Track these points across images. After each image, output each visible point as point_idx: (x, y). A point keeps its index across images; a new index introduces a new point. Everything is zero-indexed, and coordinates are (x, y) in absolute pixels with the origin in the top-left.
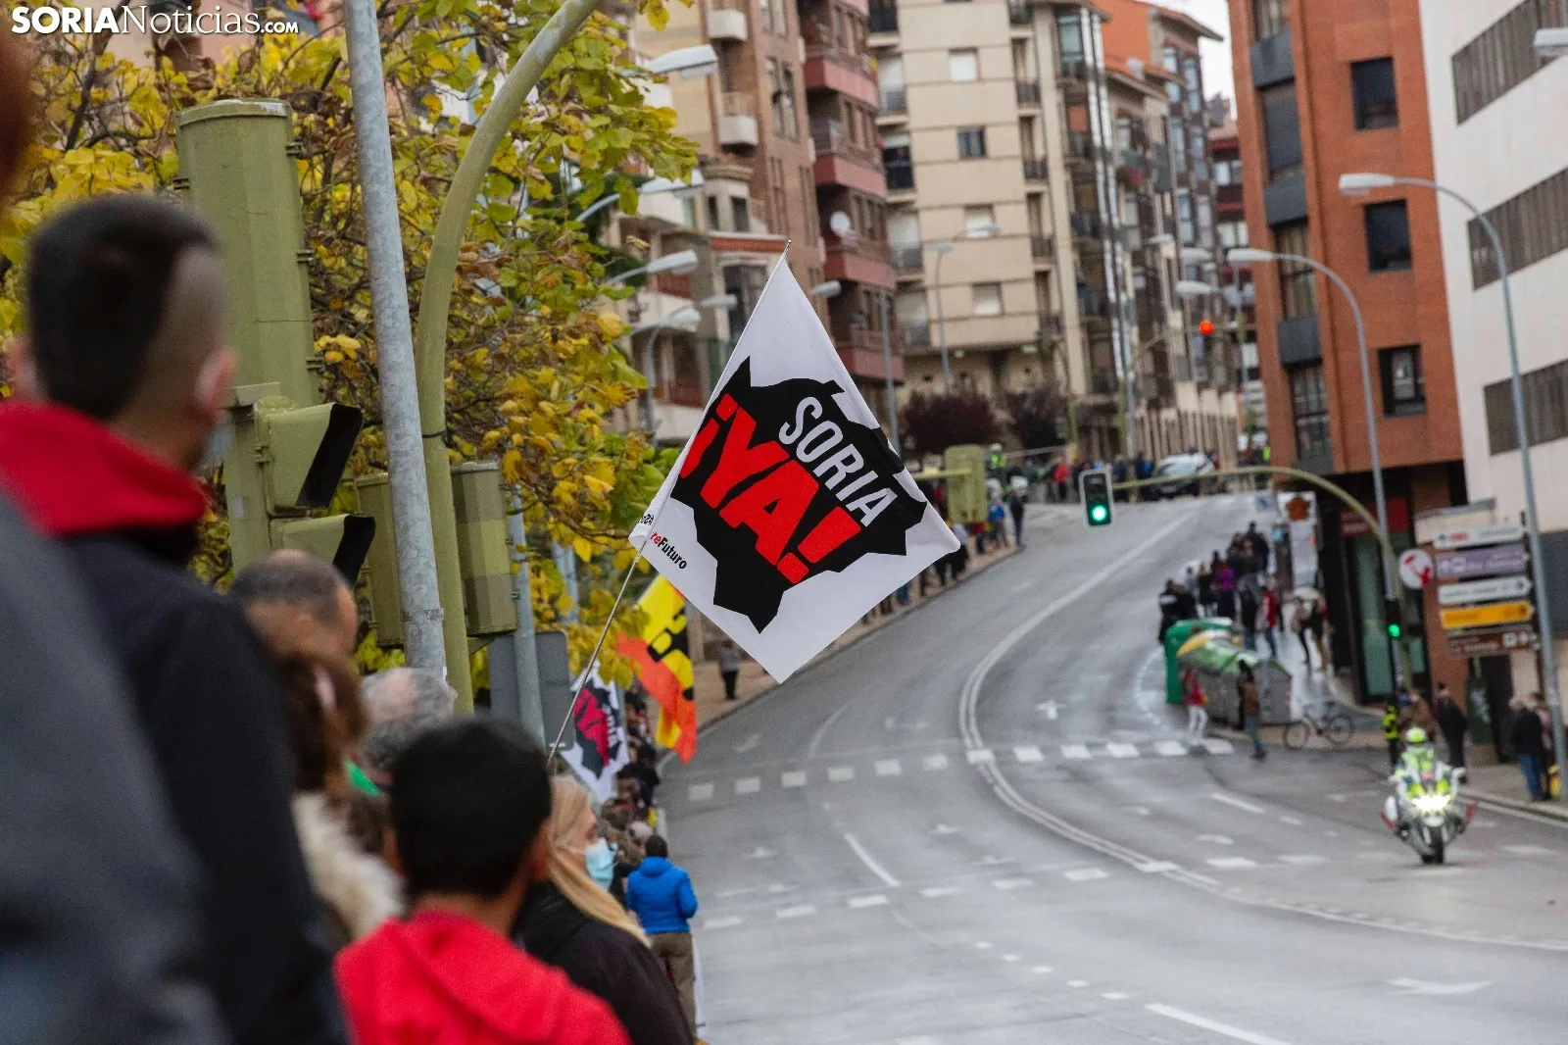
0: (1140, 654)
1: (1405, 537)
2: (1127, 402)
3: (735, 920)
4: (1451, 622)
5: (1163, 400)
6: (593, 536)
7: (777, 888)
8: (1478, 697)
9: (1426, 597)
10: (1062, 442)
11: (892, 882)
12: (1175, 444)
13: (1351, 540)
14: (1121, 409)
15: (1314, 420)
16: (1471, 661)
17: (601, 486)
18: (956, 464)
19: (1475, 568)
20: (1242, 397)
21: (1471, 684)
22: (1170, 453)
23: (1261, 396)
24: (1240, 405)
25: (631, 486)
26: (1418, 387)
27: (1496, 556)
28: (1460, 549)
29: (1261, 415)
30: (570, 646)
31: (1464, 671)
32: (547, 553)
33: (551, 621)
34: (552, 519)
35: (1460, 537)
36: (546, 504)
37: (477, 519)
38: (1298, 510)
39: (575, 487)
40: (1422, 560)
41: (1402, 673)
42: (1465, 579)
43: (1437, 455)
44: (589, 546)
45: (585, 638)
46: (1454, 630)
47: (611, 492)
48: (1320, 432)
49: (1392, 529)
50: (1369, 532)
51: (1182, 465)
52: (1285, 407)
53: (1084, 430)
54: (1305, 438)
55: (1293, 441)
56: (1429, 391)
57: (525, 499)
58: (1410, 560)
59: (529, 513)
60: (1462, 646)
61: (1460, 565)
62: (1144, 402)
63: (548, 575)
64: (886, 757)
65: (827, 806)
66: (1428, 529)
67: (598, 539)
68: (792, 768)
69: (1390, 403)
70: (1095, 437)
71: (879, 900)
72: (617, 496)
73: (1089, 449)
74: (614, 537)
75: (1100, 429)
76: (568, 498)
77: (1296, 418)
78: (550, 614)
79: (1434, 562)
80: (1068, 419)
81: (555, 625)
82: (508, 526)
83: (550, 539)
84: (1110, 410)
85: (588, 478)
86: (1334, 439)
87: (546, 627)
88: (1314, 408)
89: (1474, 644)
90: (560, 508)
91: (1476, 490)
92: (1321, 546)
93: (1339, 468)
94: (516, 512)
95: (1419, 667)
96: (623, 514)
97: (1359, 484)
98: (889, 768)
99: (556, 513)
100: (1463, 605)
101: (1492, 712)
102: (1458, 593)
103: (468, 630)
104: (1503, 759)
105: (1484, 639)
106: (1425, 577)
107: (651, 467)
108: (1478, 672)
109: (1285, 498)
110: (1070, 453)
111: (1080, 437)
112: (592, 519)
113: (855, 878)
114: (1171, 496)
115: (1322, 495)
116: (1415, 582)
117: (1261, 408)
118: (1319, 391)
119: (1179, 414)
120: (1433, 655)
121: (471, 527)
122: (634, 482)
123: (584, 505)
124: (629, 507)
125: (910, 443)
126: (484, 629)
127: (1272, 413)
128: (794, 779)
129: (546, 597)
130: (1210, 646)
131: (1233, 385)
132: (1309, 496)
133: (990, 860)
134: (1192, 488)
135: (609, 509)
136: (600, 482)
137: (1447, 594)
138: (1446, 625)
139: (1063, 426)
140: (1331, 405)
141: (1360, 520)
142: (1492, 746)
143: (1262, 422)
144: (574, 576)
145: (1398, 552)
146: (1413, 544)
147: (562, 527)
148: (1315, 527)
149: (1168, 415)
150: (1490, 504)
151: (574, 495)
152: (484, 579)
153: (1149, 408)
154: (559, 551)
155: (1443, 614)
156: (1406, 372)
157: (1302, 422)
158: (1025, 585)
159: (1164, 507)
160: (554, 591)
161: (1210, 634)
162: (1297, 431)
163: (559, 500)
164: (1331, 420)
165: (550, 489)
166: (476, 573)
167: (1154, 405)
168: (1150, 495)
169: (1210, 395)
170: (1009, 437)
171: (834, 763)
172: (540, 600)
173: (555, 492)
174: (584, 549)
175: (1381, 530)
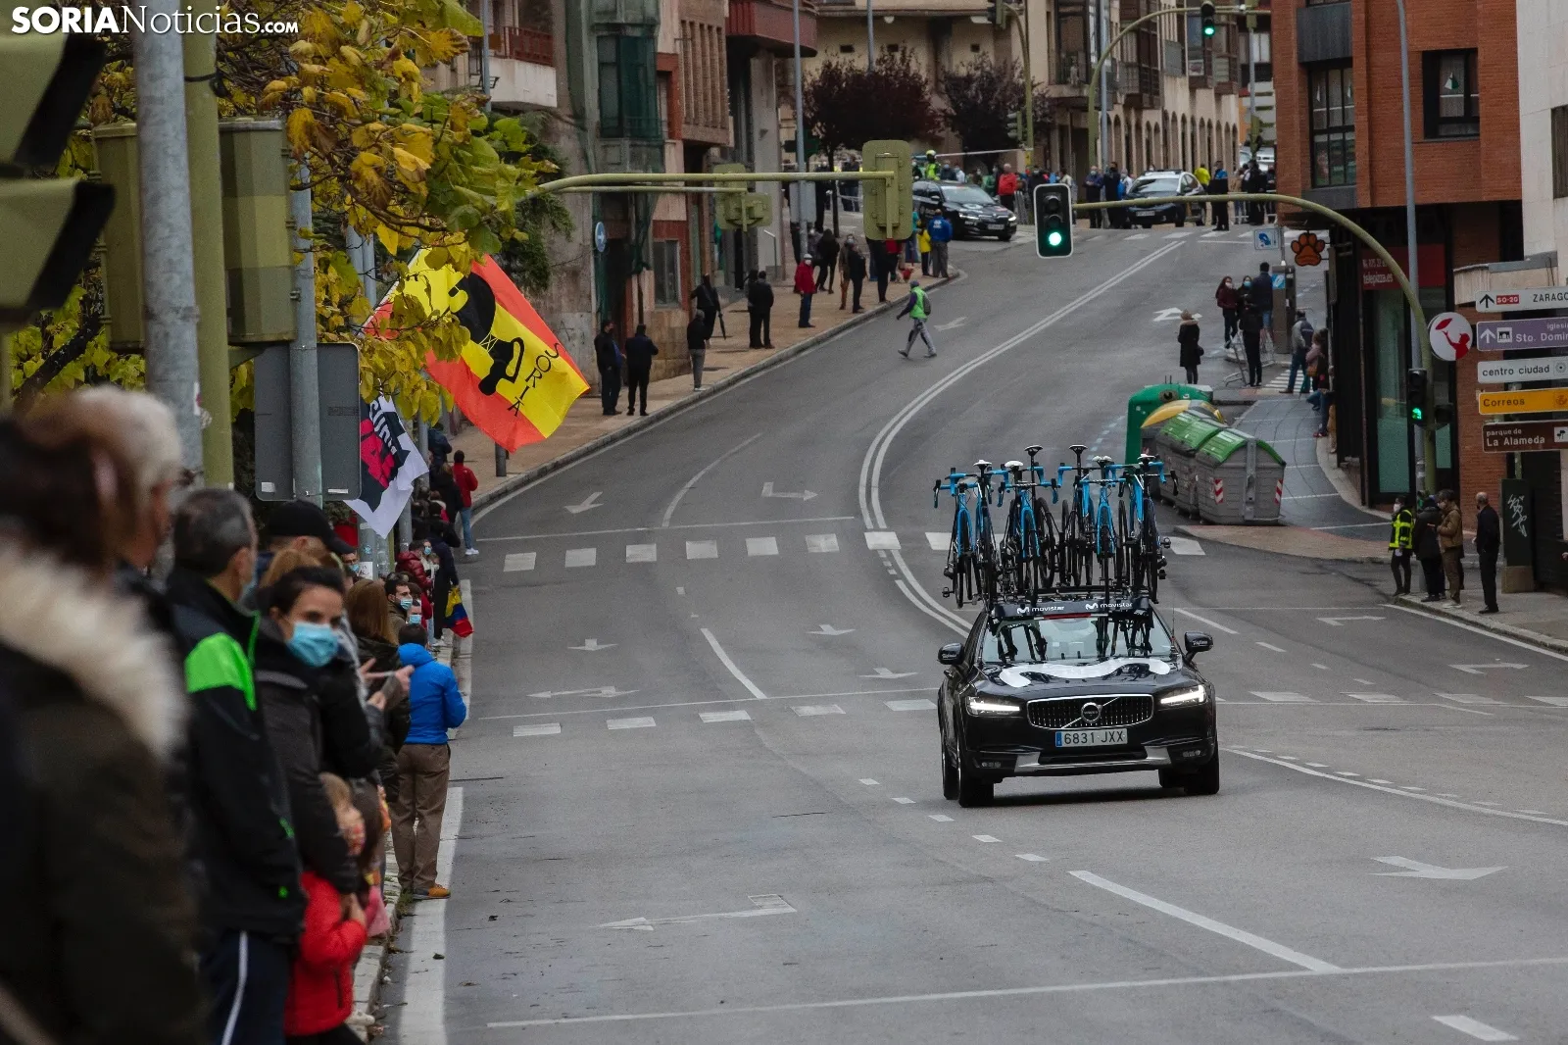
0: (1096, 420)
1: (1440, 295)
2: (1099, 99)
3: (555, 729)
4: (1490, 408)
5: (1146, 97)
6: (401, 225)
7: (610, 691)
8: (1516, 505)
9: (1461, 374)
10: (1014, 144)
11: (759, 694)
12: (1158, 154)
13: (1371, 295)
14: (1091, 106)
15: (1336, 137)
16: (1510, 458)
17: (415, 162)
18: (876, 165)
19: (1526, 340)
20: (1246, 101)
21: (1510, 488)
22: (1148, 170)
23: (1271, 101)
24: (1242, 112)
25: (454, 164)
26: (1470, 104)
27: (1552, 327)
28: (1507, 315)
29: (1271, 125)
30: (363, 363)
31: (1501, 468)
32: (340, 243)
33: (338, 330)
34: (349, 197)
35: (1508, 299)
36: (341, 179)
37: (251, 193)
38: (1306, 252)
39: (380, 160)
40: (1459, 325)
41: (1423, 468)
42: (1509, 355)
43: (1489, 192)
44: (396, 235)
45: (383, 354)
46: (1492, 418)
47: (428, 171)
48: (1345, 153)
49: (1423, 282)
50: (1396, 284)
51: (1166, 183)
52: (1298, 118)
53: (1043, 130)
54: (1323, 159)
55: (1308, 160)
56: (1483, 109)
57: (314, 170)
58: (1444, 324)
59: (319, 188)
60: (1501, 439)
61: (1507, 336)
62: (1121, 100)
63: (339, 271)
64: (762, 532)
65: (681, 590)
66: (1469, 287)
67: (406, 229)
68: (639, 539)
69: (1433, 124)
70: (1055, 137)
71: (742, 715)
72: (435, 175)
73: (1047, 156)
74: (429, 229)
75: (1062, 129)
76: (370, 175)
77: (1313, 133)
78: (340, 321)
79: (1474, 328)
80: (1024, 117)
81: (346, 335)
82: (291, 205)
83: (346, 225)
84: (1078, 106)
85: (398, 151)
86: (1359, 163)
87: (332, 336)
88: (1337, 122)
89: (1518, 436)
90: (358, 186)
91: (1534, 242)
92: (1333, 301)
93: (1364, 202)
94: (300, 188)
95: (1445, 461)
96: (441, 200)
97: (1387, 222)
98: (765, 546)
99: (355, 193)
100: (1506, 386)
101: (1531, 525)
102: (1502, 371)
103: (230, 336)
104: (1541, 586)
105: (1528, 431)
106: (1460, 348)
107: (482, 140)
108: (1518, 473)
109: (1292, 234)
110: (1023, 159)
111: (1037, 140)
112: (402, 203)
113: (712, 686)
114: (1147, 223)
115: (1339, 234)
116: (1447, 353)
117: (1270, 117)
118: (1344, 101)
119: (1165, 115)
120: (1465, 447)
121: (242, 202)
122: (459, 159)
123: (392, 183)
124: (452, 190)
125: (816, 132)
126: (251, 336)
127: (1282, 125)
128: (640, 553)
129: (336, 299)
130: (1183, 418)
131: (1236, 85)
132: (1323, 235)
133: (885, 673)
134: (1176, 213)
135: (424, 192)
136: (412, 157)
137: (1487, 371)
138: (1482, 410)
139: (1017, 123)
140: (1359, 121)
141: (1386, 270)
142: (1530, 567)
143: (1270, 134)
144: (373, 274)
145: (1429, 315)
146: (1450, 306)
147: (361, 210)
148: (1327, 274)
149: (1152, 117)
150: (1550, 261)
151: (378, 170)
152: (255, 271)
153: (1127, 107)
154: (355, 239)
155: (1479, 395)
156: (1455, 85)
157: (1321, 139)
158: (952, 325)
159: (1138, 235)
160: (345, 292)
161: (1184, 404)
162: (1314, 149)
163: (358, 177)
164: (1358, 140)
165: (349, 161)
166: (246, 263)
167: (1134, 104)
168: (1123, 219)
169: (1205, 96)
170: (947, 134)
171: (697, 536)
172: (327, 302)
173: (354, 166)
174: (391, 241)
175: (1411, 285)
